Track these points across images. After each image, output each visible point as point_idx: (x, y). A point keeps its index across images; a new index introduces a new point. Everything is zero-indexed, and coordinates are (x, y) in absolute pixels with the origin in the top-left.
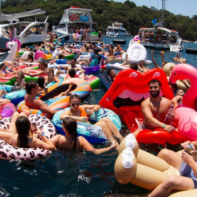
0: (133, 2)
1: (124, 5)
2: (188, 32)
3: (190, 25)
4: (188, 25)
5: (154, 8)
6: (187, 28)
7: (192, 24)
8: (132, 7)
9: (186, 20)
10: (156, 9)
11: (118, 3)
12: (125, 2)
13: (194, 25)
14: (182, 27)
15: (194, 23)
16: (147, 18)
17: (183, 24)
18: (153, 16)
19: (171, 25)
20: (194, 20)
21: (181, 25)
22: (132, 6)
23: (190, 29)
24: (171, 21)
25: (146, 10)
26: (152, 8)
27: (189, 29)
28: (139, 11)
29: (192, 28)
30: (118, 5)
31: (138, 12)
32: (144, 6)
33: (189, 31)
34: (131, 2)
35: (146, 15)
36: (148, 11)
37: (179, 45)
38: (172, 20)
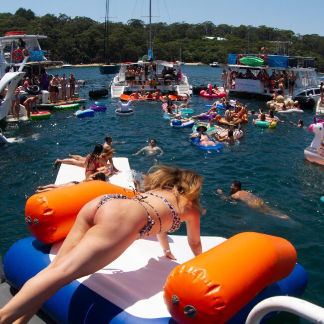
0: (29, 10)
1: (16, 18)
2: (127, 49)
3: (128, 36)
4: (126, 37)
5: (66, 16)
6: (125, 43)
7: (132, 34)
8: (29, 19)
9: (120, 29)
10: (67, 18)
11: (4, 14)
12: (18, 12)
13: (136, 35)
14: (116, 42)
15: (134, 33)
16: (56, 35)
17: (117, 36)
18: (67, 30)
19: (97, 41)
20: (133, 28)
21: (115, 39)
22: (29, 17)
23: (130, 43)
24: (97, 35)
25: (52, 22)
26: (62, 16)
27: (128, 43)
28: (42, 23)
29: (133, 41)
30: (6, 18)
31: (40, 27)
32: (48, 15)
33: (128, 47)
34: (27, 10)
35: (55, 30)
36: (56, 23)
37: (188, 85)
38: (99, 32)
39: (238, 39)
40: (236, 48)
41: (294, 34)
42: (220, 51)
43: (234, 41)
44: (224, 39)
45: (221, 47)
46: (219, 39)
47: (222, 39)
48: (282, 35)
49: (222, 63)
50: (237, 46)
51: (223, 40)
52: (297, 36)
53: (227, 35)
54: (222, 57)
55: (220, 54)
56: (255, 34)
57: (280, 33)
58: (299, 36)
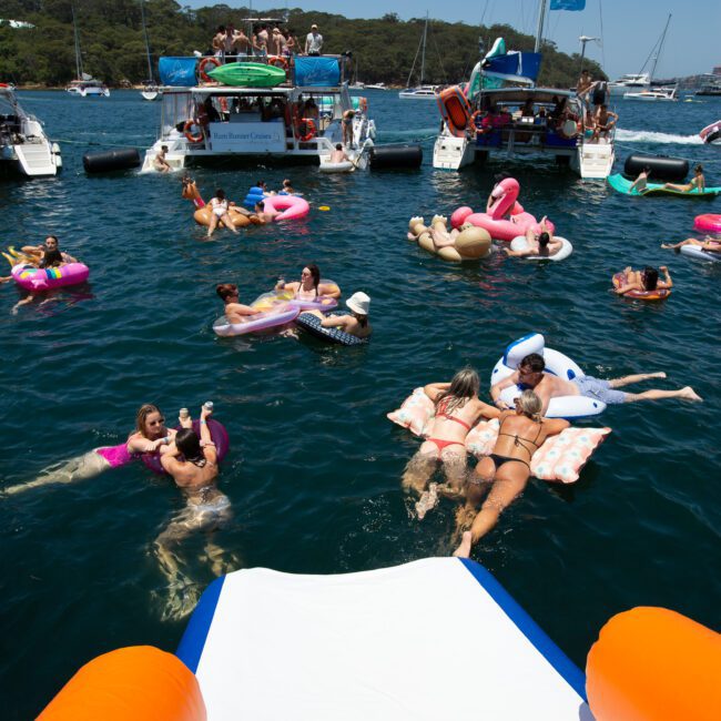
39: (56, 24)
40: (54, 48)
41: (179, 7)
42: (20, 55)
43: (49, 30)
44: (26, 24)
45: (22, 44)
46: (13, 24)
47: (20, 24)
48: (153, 11)
49: (31, 80)
50: (56, 41)
51: (24, 28)
52: (185, 11)
53: (34, 15)
54: (28, 68)
55: (23, 61)
56: (95, 10)
57: (148, 7)
58: (190, 11)
